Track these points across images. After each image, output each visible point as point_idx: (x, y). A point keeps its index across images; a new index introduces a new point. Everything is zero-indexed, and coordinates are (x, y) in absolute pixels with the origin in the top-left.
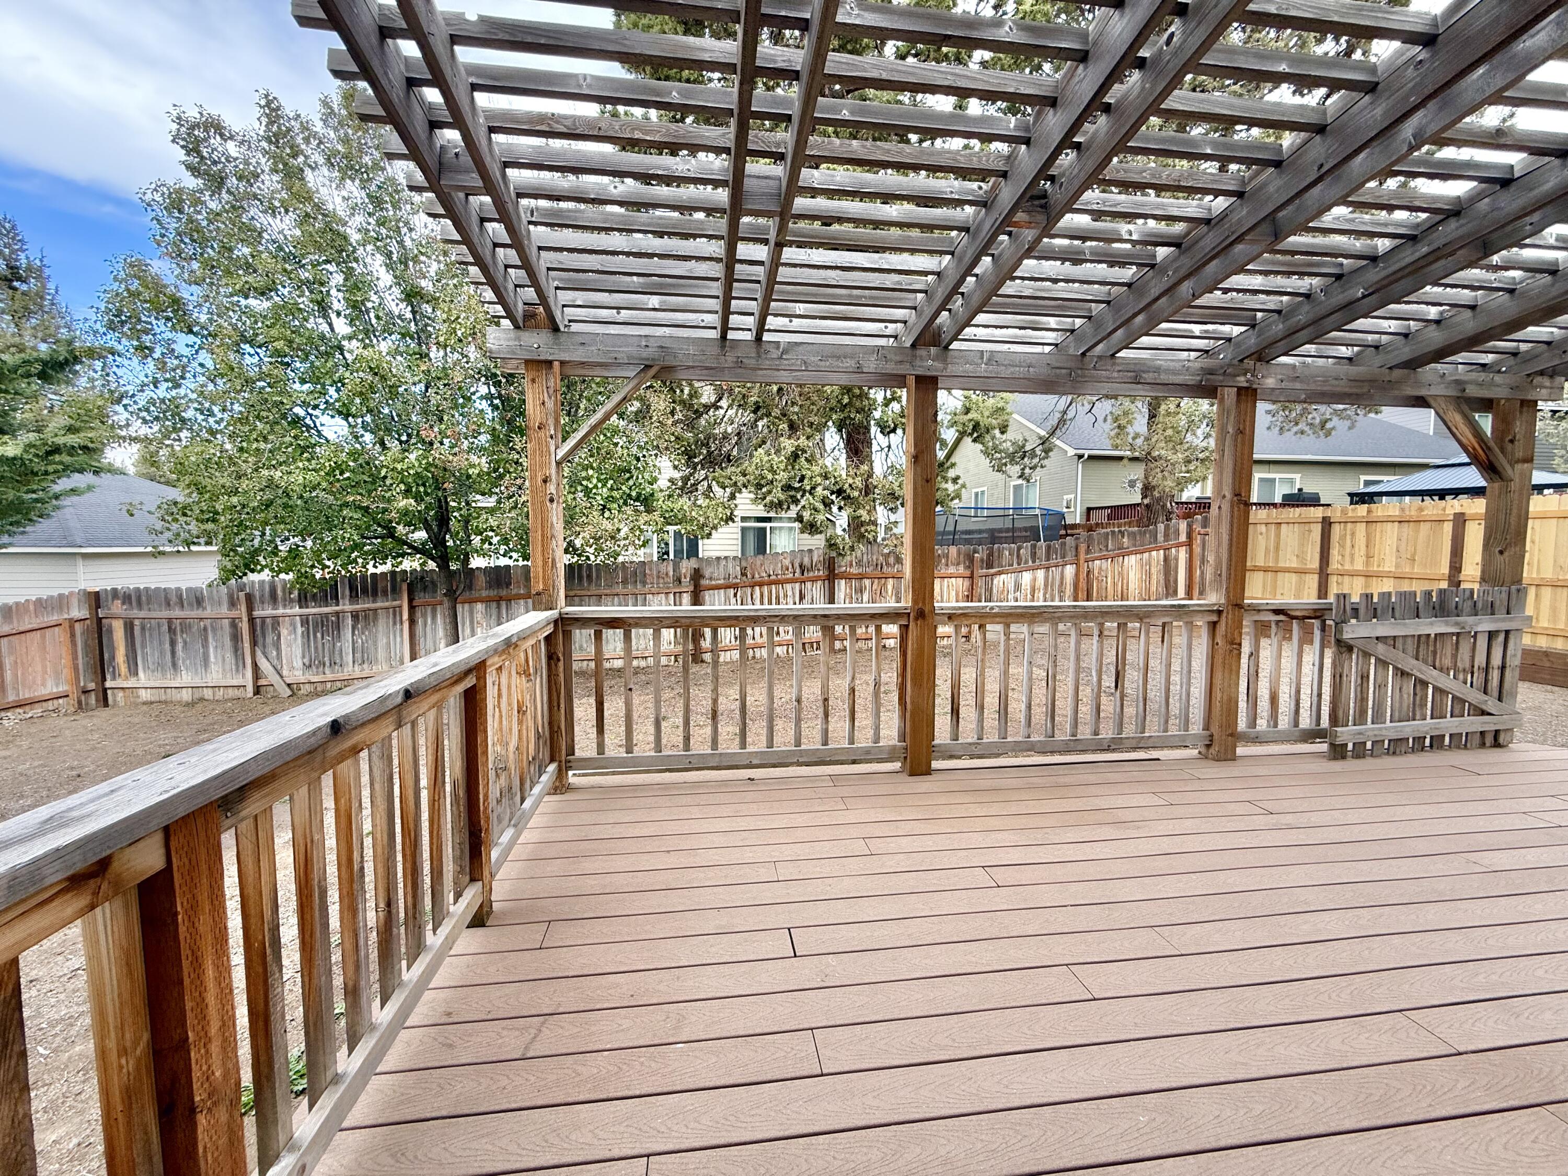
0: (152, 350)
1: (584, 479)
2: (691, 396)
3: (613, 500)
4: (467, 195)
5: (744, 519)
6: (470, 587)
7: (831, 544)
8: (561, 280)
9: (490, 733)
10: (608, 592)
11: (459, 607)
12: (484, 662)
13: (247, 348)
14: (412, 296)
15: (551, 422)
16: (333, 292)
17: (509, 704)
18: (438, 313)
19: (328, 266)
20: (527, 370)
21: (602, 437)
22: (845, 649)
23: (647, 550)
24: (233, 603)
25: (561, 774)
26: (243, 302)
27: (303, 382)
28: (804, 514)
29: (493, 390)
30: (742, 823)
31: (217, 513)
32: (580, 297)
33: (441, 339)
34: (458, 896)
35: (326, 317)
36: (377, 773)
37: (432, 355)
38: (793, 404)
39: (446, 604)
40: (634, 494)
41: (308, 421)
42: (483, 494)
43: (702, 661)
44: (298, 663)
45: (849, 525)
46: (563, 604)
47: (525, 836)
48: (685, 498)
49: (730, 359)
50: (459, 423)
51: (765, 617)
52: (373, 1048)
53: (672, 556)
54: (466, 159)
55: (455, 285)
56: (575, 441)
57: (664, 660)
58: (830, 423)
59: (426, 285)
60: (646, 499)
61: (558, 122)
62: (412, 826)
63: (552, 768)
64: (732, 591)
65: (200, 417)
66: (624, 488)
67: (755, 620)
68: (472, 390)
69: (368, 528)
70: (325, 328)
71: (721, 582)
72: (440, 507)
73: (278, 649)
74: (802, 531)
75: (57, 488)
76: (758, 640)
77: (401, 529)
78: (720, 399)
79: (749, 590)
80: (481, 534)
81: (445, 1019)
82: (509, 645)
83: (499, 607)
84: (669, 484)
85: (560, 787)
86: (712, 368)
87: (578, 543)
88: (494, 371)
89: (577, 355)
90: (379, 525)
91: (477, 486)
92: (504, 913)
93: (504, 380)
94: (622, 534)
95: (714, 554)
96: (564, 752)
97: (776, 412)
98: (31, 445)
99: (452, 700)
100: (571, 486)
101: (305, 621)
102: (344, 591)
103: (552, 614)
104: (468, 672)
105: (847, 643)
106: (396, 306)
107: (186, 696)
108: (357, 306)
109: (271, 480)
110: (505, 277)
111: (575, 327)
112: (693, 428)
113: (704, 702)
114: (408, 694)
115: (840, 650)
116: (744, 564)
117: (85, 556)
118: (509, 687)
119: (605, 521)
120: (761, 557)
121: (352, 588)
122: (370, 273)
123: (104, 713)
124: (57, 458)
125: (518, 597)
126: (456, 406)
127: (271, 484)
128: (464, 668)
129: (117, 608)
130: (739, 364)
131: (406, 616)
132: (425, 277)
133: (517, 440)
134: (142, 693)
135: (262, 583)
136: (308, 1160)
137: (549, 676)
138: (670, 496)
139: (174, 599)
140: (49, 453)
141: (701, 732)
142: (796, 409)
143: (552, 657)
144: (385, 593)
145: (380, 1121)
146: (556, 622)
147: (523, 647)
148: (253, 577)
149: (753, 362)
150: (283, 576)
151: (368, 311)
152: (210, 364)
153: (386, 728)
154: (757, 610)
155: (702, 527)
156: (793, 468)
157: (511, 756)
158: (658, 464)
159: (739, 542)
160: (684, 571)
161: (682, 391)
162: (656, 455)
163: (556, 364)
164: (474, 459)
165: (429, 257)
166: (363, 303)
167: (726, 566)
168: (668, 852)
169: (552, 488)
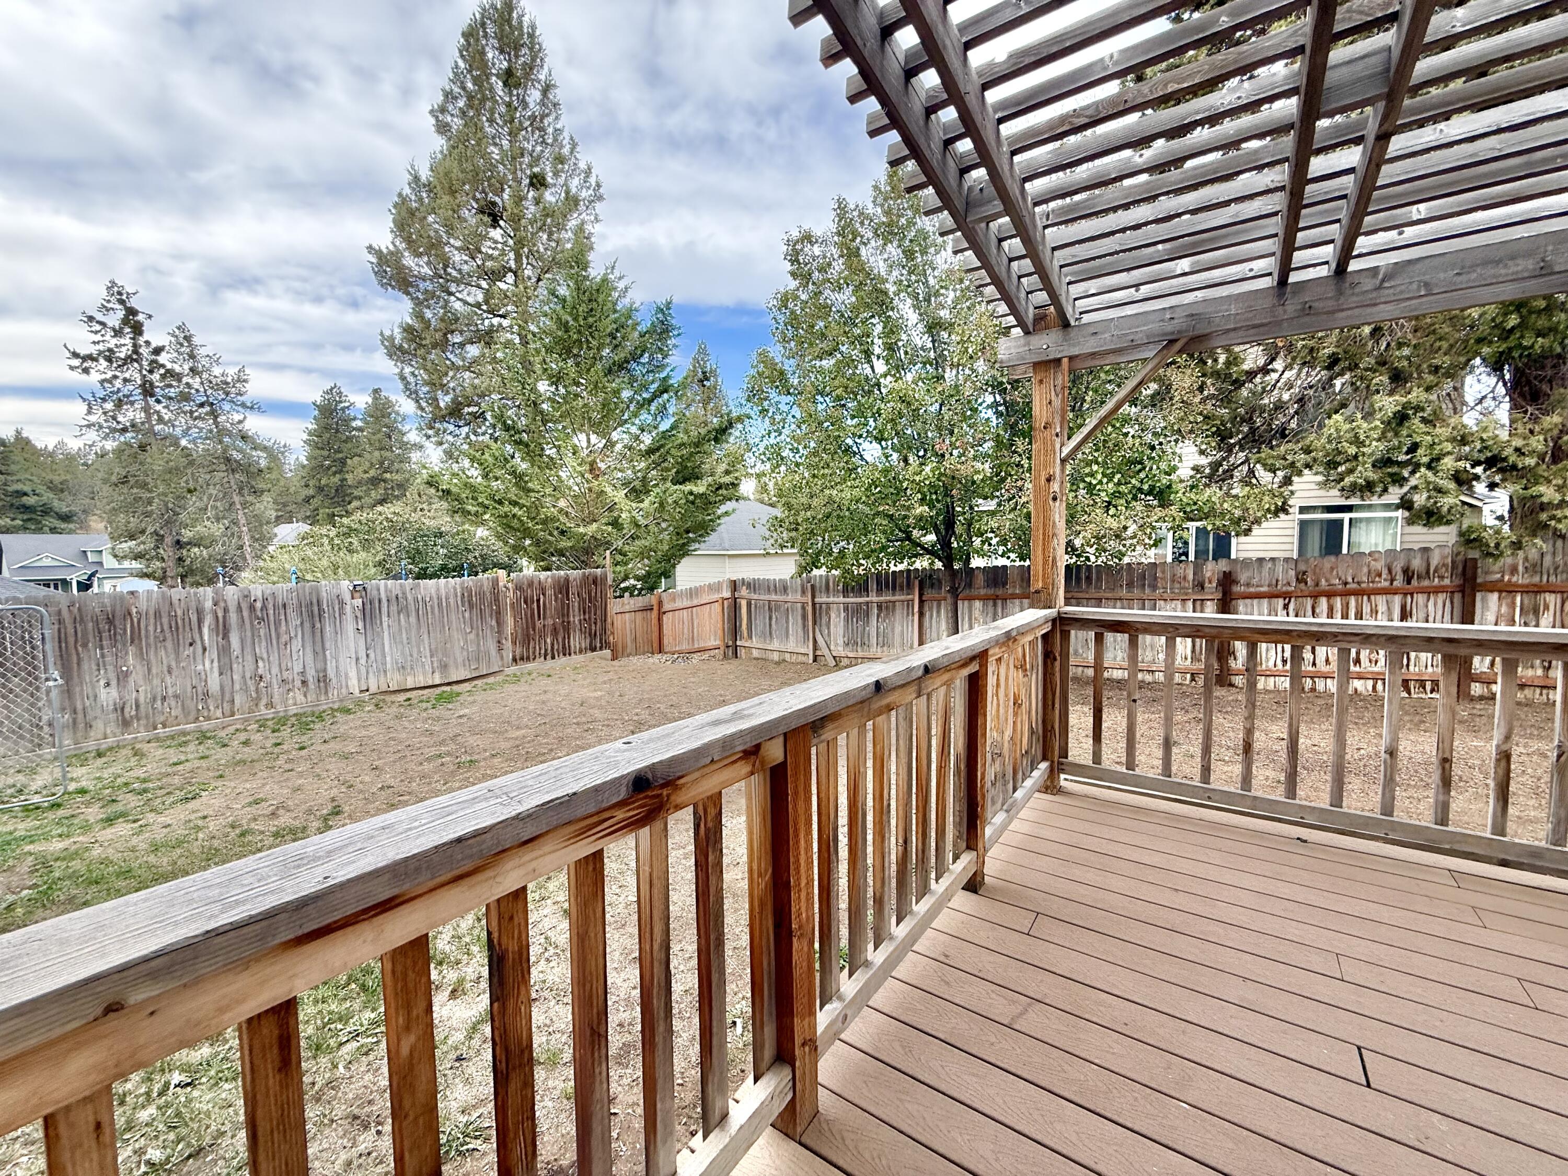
0: (767, 411)
1: (1087, 475)
2: (1228, 363)
3: (1120, 495)
4: (988, 224)
5: (1303, 510)
6: (969, 585)
7: (1469, 539)
8: (1072, 274)
9: (989, 718)
10: (1109, 595)
11: (960, 603)
12: (986, 651)
13: (819, 397)
14: (934, 327)
15: (1057, 420)
16: (876, 341)
17: (1006, 695)
18: (953, 337)
19: (873, 320)
20: (1035, 373)
21: (1110, 428)
22: (1493, 697)
23: (1160, 551)
24: (804, 592)
25: (1053, 773)
26: (818, 363)
27: (853, 417)
28: (1416, 498)
29: (998, 398)
30: (1285, 890)
31: (798, 524)
32: (1092, 286)
33: (955, 360)
34: (956, 858)
35: (869, 362)
36: (901, 731)
37: (946, 376)
38: (1400, 345)
39: (950, 600)
40: (1146, 487)
41: (855, 449)
42: (985, 498)
43: (1231, 685)
44: (840, 641)
45: (1512, 510)
46: (1062, 603)
47: (1015, 825)
48: (1214, 487)
49: (1292, 307)
50: (967, 434)
51: (1335, 635)
52: (892, 953)
53: (1192, 557)
54: (991, 191)
55: (969, 308)
56: (1082, 436)
57: (1177, 678)
58: (1478, 361)
59: (944, 314)
60: (1161, 492)
61: (1078, 117)
62: (924, 783)
63: (1044, 765)
64: (1281, 602)
65: (791, 455)
66: (1133, 481)
67: (1319, 637)
68: (980, 401)
69: (892, 533)
70: (868, 371)
71: (1264, 589)
72: (948, 512)
73: (829, 628)
74: (1410, 522)
75: (719, 512)
76: (1321, 666)
77: (916, 533)
78: (1273, 360)
79: (1309, 602)
80: (982, 535)
81: (942, 959)
82: (1009, 638)
83: (995, 605)
84: (1192, 473)
85: (1050, 787)
86: (1262, 325)
87: (1078, 542)
88: (1000, 379)
89: (1089, 346)
90: (900, 530)
91: (980, 491)
92: (995, 889)
93: (1009, 387)
94: (1129, 532)
95: (1254, 555)
96: (1056, 753)
97: (1368, 361)
98: (710, 485)
99: (958, 682)
100: (1073, 484)
101: (846, 609)
102: (873, 585)
103: (1051, 613)
104: (972, 659)
105: (1497, 688)
106: (921, 339)
107: (776, 657)
108: (891, 348)
109: (830, 496)
110: (1018, 287)
111: (1086, 318)
112: (1230, 402)
113: (1231, 734)
114: (927, 670)
115: (1481, 698)
116: (1302, 567)
117: (730, 556)
118: (1007, 678)
119: (1110, 519)
120: (1332, 558)
121: (879, 583)
122: (902, 317)
123: (736, 662)
124: (720, 492)
125: (1014, 596)
126: (965, 418)
127: (831, 501)
128: (970, 654)
129: (744, 592)
130: (1307, 310)
131: (916, 609)
132: (944, 307)
133: (1021, 444)
134: (754, 651)
135: (821, 576)
136: (849, 1013)
137: (1045, 674)
138: (1192, 487)
139: (772, 587)
140: (717, 489)
141: (1226, 769)
142: (1406, 351)
143: (1048, 656)
144: (902, 589)
145: (894, 1015)
146: (1054, 621)
147: (1021, 643)
148: (816, 572)
149: (1331, 304)
150: (833, 572)
151: (899, 349)
152: (798, 416)
153: (909, 695)
154: (1322, 625)
155: (1237, 522)
156: (1397, 434)
157: (1006, 745)
158: (1178, 451)
159: (1296, 540)
160: (1208, 574)
161: (1216, 360)
162: (1176, 441)
163: (1065, 360)
164: (978, 465)
165: (947, 289)
166: (896, 343)
167: (1272, 571)
168: (1176, 890)
169: (1055, 487)
